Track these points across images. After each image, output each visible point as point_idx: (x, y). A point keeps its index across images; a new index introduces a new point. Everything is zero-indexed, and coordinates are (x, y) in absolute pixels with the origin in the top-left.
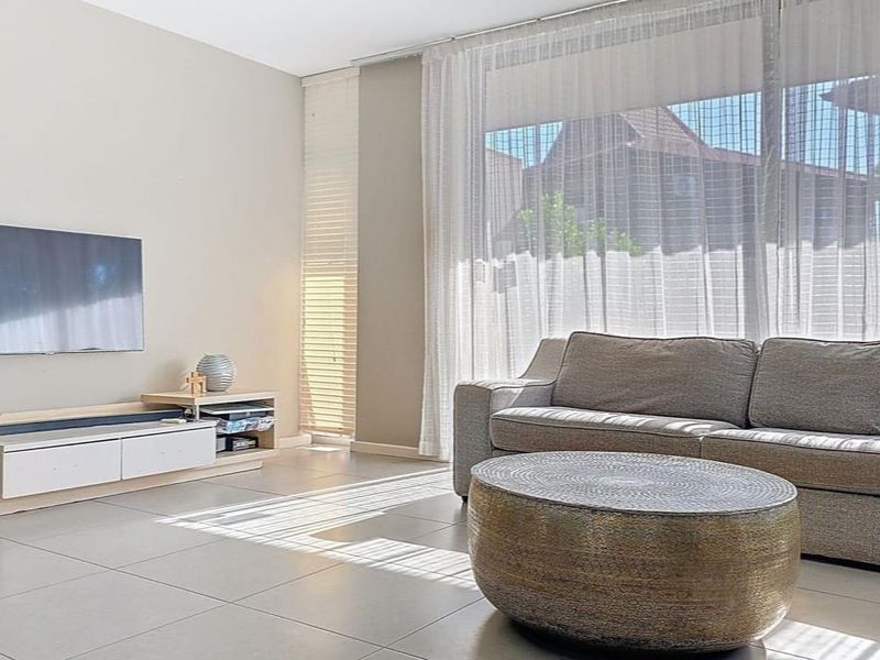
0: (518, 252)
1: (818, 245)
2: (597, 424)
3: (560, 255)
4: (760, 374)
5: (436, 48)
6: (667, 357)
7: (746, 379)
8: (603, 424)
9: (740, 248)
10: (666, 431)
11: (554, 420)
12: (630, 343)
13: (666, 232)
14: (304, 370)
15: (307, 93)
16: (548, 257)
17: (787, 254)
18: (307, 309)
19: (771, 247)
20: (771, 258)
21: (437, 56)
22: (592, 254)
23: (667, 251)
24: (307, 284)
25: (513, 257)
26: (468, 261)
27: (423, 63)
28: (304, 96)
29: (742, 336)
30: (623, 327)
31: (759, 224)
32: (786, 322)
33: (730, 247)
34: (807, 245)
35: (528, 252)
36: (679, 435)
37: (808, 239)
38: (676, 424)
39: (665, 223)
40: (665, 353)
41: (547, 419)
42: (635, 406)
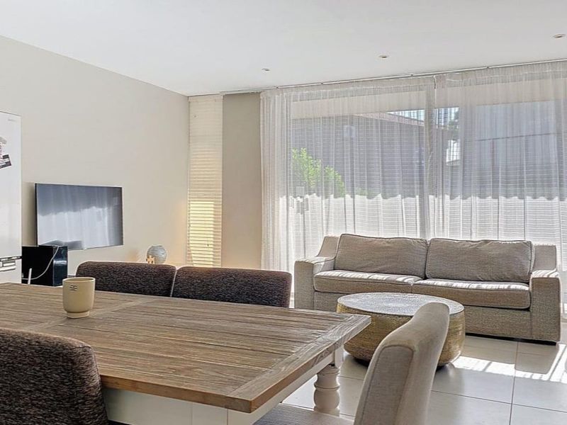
0: (310, 194)
1: (452, 197)
2: (365, 279)
3: (332, 196)
4: (430, 255)
5: (268, 91)
6: (388, 247)
7: (424, 257)
8: (368, 279)
9: (417, 197)
10: (397, 282)
11: (345, 278)
12: (370, 240)
13: (384, 188)
14: (190, 251)
15: (191, 104)
16: (326, 198)
17: (439, 200)
18: (191, 219)
19: (431, 197)
20: (431, 201)
21: (269, 95)
22: (348, 196)
23: (385, 197)
24: (191, 205)
25: (307, 196)
26: (285, 197)
27: (261, 98)
28: (189, 106)
29: (418, 237)
30: (362, 231)
31: (426, 187)
32: (438, 231)
33: (414, 196)
34: (447, 197)
35: (315, 194)
36: (403, 283)
37: (447, 194)
38: (400, 279)
39: (384, 184)
40: (387, 245)
41: (342, 277)
42: (375, 269)
